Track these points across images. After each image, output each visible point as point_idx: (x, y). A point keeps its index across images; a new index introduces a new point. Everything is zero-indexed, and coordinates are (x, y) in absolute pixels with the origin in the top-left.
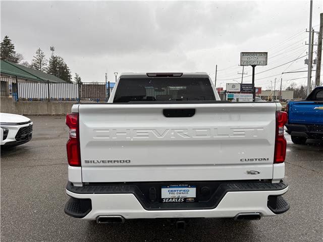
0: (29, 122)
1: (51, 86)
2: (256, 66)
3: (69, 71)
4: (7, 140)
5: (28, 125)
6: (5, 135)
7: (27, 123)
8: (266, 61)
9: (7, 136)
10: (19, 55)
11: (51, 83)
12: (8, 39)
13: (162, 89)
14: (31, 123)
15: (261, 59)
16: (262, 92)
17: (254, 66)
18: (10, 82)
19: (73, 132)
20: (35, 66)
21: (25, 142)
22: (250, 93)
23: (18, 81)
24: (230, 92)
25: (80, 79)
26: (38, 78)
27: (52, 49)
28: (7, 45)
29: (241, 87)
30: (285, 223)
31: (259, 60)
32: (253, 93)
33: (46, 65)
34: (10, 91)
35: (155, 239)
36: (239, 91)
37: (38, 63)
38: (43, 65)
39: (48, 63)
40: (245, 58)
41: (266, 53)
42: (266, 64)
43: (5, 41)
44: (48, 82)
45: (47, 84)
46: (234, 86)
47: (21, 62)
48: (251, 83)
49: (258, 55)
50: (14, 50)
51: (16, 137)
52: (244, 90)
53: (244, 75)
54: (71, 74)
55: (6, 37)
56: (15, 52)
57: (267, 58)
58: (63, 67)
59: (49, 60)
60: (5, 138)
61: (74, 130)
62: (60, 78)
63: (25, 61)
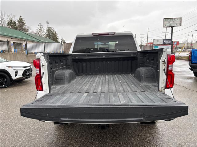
0: (30, 66)
1: (46, 44)
2: (173, 27)
3: (58, 36)
4: (18, 77)
5: (29, 68)
6: (16, 74)
7: (29, 67)
8: (181, 23)
9: (17, 75)
10: (29, 27)
11: (45, 43)
12: (22, 17)
13: (107, 43)
14: (31, 67)
15: (177, 22)
16: (179, 44)
17: (172, 27)
18: (24, 43)
19: (38, 70)
20: (38, 33)
21: (28, 78)
22: (169, 45)
23: (27, 42)
24: (156, 45)
25: (64, 40)
26: (39, 40)
27: (47, 23)
28: (21, 21)
29: (163, 41)
30: (179, 127)
31: (176, 22)
32: (171, 45)
33: (44, 33)
34: (24, 48)
35: (94, 135)
36: (162, 44)
37: (40, 31)
38: (43, 32)
39: (45, 32)
40: (166, 22)
41: (181, 18)
42: (181, 26)
43: (20, 19)
44: (44, 43)
45: (43, 44)
46: (158, 41)
47: (29, 32)
48: (171, 38)
49: (175, 20)
50: (25, 24)
51: (22, 75)
52: (165, 43)
53: (167, 34)
54: (59, 37)
55: (21, 17)
56: (26, 26)
57: (181, 21)
58: (54, 33)
59: (46, 29)
60: (16, 75)
61: (38, 69)
62: (53, 40)
63: (32, 31)
